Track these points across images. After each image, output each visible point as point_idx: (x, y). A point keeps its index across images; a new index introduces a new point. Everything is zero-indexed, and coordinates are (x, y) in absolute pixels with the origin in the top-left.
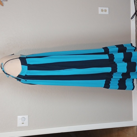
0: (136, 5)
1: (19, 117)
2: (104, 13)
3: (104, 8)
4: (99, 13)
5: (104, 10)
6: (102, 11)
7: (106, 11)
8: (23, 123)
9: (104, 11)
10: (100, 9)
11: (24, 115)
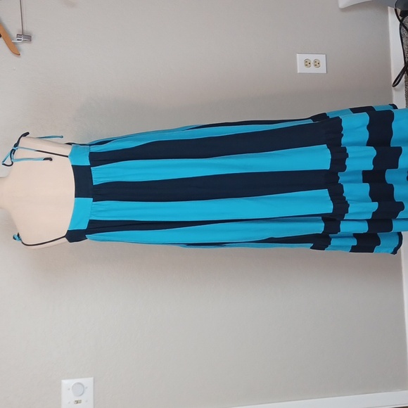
0: (405, 47)
1: (67, 383)
2: (312, 70)
3: (312, 58)
4: (298, 72)
5: (312, 62)
6: (307, 63)
7: (317, 64)
8: (77, 402)
9: (312, 65)
10: (300, 58)
11: (81, 377)
